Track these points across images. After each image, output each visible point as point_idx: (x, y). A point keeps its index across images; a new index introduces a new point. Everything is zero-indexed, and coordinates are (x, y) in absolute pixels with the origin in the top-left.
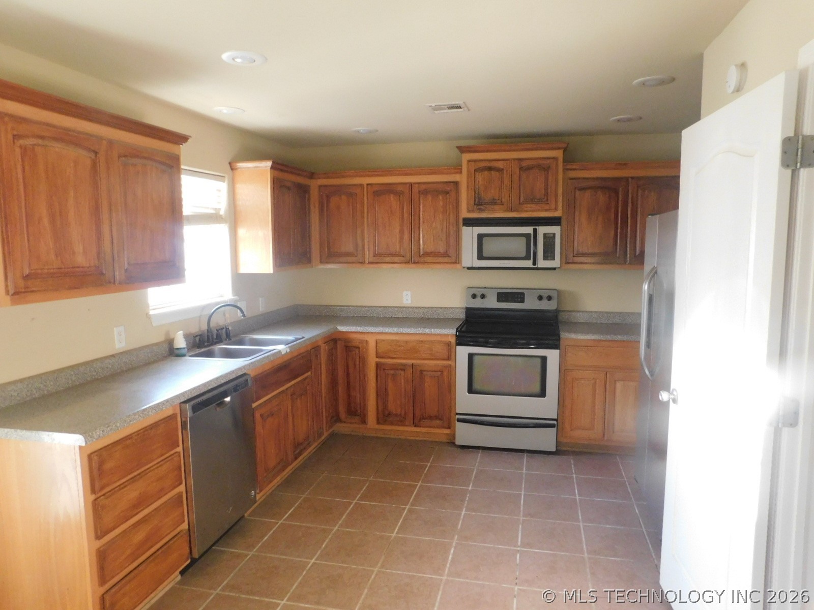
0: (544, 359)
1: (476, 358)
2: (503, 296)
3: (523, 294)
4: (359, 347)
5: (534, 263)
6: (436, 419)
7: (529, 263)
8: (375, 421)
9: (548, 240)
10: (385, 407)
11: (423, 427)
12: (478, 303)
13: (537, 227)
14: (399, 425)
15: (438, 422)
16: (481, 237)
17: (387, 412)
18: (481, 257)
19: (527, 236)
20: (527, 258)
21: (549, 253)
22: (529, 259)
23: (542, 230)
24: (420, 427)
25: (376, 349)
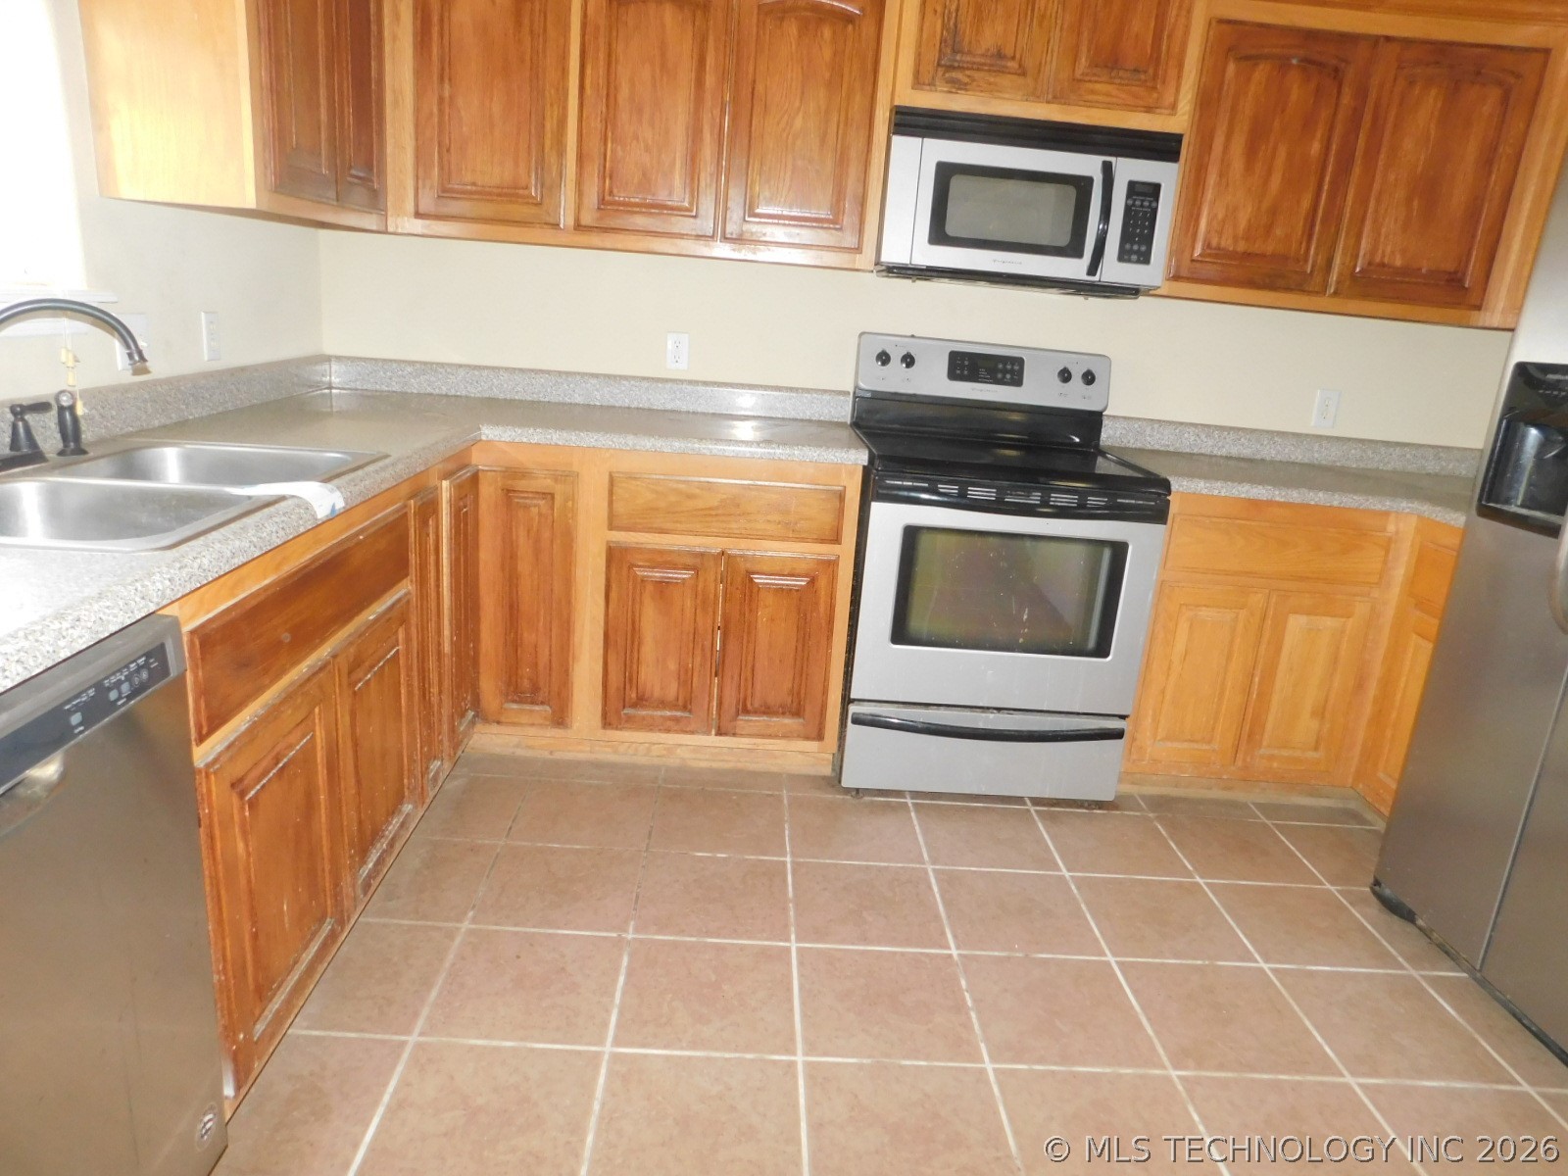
0: (1119, 550)
1: (924, 541)
2: (966, 365)
3: (1020, 361)
4: (552, 496)
5: (1093, 269)
6: (783, 713)
7: (1074, 268)
8: (596, 719)
9: (1138, 203)
10: (630, 678)
11: (742, 735)
12: (895, 380)
13: (1112, 159)
14: (668, 731)
15: (788, 721)
16: (946, 173)
17: (634, 695)
18: (939, 235)
19: (1082, 184)
20: (1074, 249)
21: (1137, 242)
22: (1079, 254)
23: (1130, 170)
24: (734, 735)
25: (611, 503)
